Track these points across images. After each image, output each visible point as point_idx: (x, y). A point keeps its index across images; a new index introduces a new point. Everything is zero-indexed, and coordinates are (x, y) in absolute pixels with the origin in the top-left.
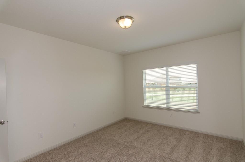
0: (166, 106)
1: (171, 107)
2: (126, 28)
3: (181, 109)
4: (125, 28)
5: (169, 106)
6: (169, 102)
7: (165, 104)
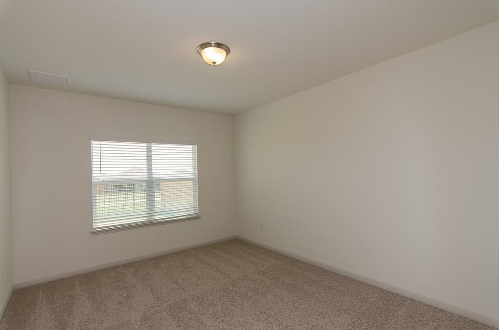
0: (146, 218)
1: (157, 217)
2: (215, 64)
3: (176, 217)
4: (213, 64)
5: (154, 217)
6: (154, 209)
7: (146, 215)
